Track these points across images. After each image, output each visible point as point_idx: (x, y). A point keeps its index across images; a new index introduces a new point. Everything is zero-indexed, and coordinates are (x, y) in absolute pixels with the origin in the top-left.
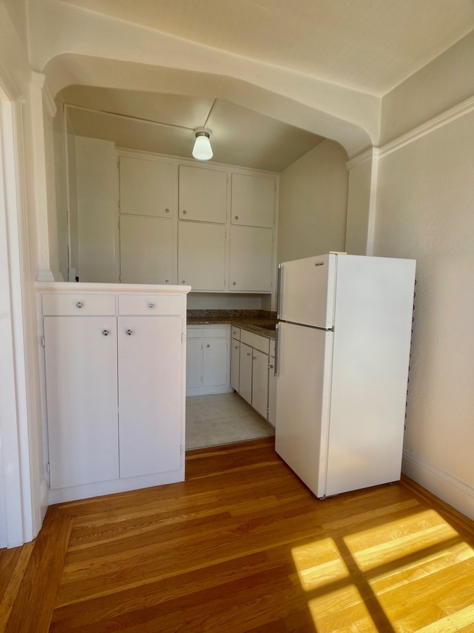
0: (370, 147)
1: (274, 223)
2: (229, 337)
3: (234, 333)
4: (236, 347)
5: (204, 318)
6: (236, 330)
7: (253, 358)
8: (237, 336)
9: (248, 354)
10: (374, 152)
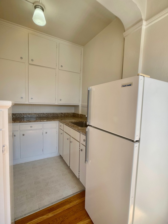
0: (141, 20)
1: (81, 71)
2: (58, 128)
3: (60, 126)
4: (61, 134)
5: (45, 117)
6: (62, 124)
7: (70, 142)
8: (62, 128)
9: (68, 139)
10: (143, 23)
